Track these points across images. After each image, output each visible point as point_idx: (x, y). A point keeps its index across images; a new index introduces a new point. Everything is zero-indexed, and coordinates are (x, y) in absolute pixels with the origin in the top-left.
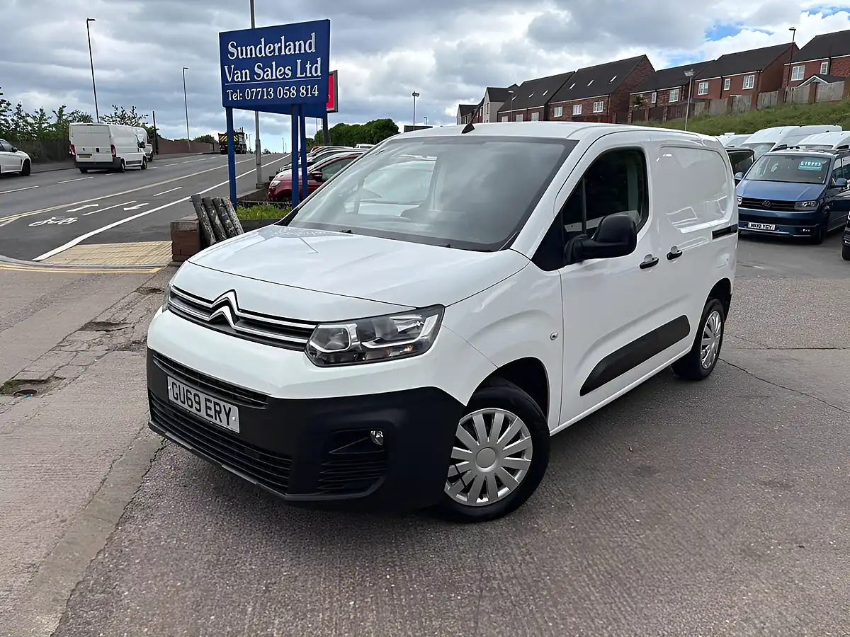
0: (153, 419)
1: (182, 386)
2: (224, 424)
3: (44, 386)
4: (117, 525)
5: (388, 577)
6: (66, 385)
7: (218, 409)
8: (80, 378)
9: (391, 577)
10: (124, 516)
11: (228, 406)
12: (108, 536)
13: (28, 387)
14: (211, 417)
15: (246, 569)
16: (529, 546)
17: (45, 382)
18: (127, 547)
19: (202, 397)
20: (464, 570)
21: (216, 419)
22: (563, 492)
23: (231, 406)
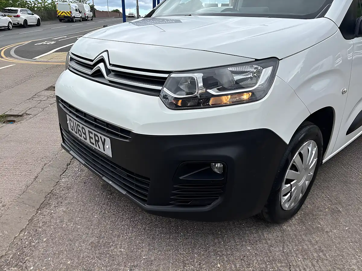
0: (64, 142)
1: (75, 121)
2: (101, 150)
3: (20, 118)
4: (38, 209)
5: (219, 265)
6: (31, 118)
7: (97, 138)
8: (39, 114)
9: (221, 265)
10: (44, 203)
11: (103, 137)
12: (30, 218)
13: (12, 118)
14: (93, 144)
15: (117, 251)
16: (319, 244)
17: (21, 116)
18: (40, 227)
19: (87, 129)
20: (275, 263)
21: (96, 146)
22: (330, 198)
23: (105, 137)
